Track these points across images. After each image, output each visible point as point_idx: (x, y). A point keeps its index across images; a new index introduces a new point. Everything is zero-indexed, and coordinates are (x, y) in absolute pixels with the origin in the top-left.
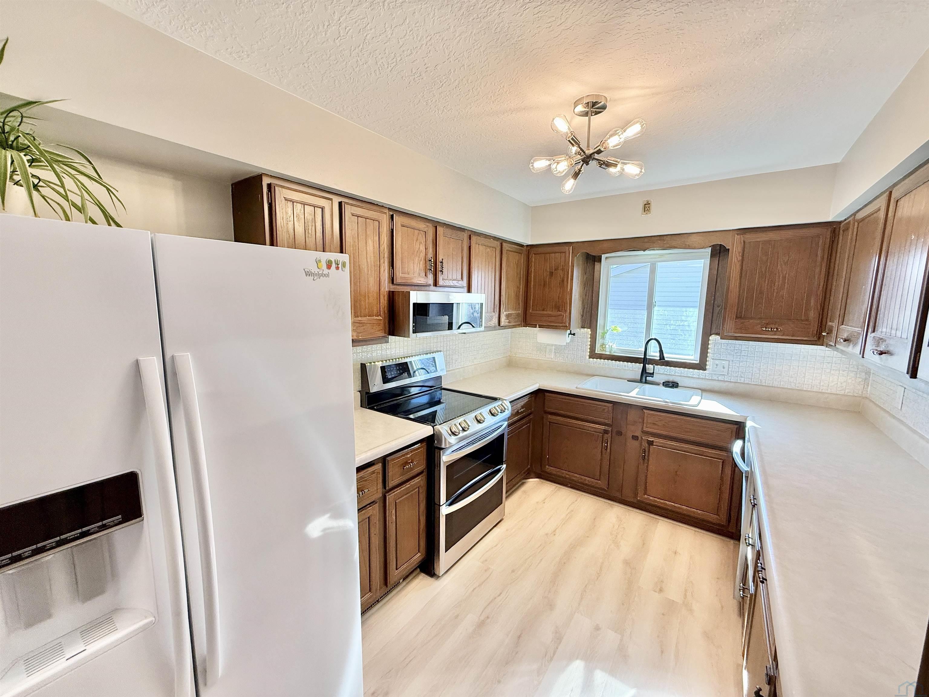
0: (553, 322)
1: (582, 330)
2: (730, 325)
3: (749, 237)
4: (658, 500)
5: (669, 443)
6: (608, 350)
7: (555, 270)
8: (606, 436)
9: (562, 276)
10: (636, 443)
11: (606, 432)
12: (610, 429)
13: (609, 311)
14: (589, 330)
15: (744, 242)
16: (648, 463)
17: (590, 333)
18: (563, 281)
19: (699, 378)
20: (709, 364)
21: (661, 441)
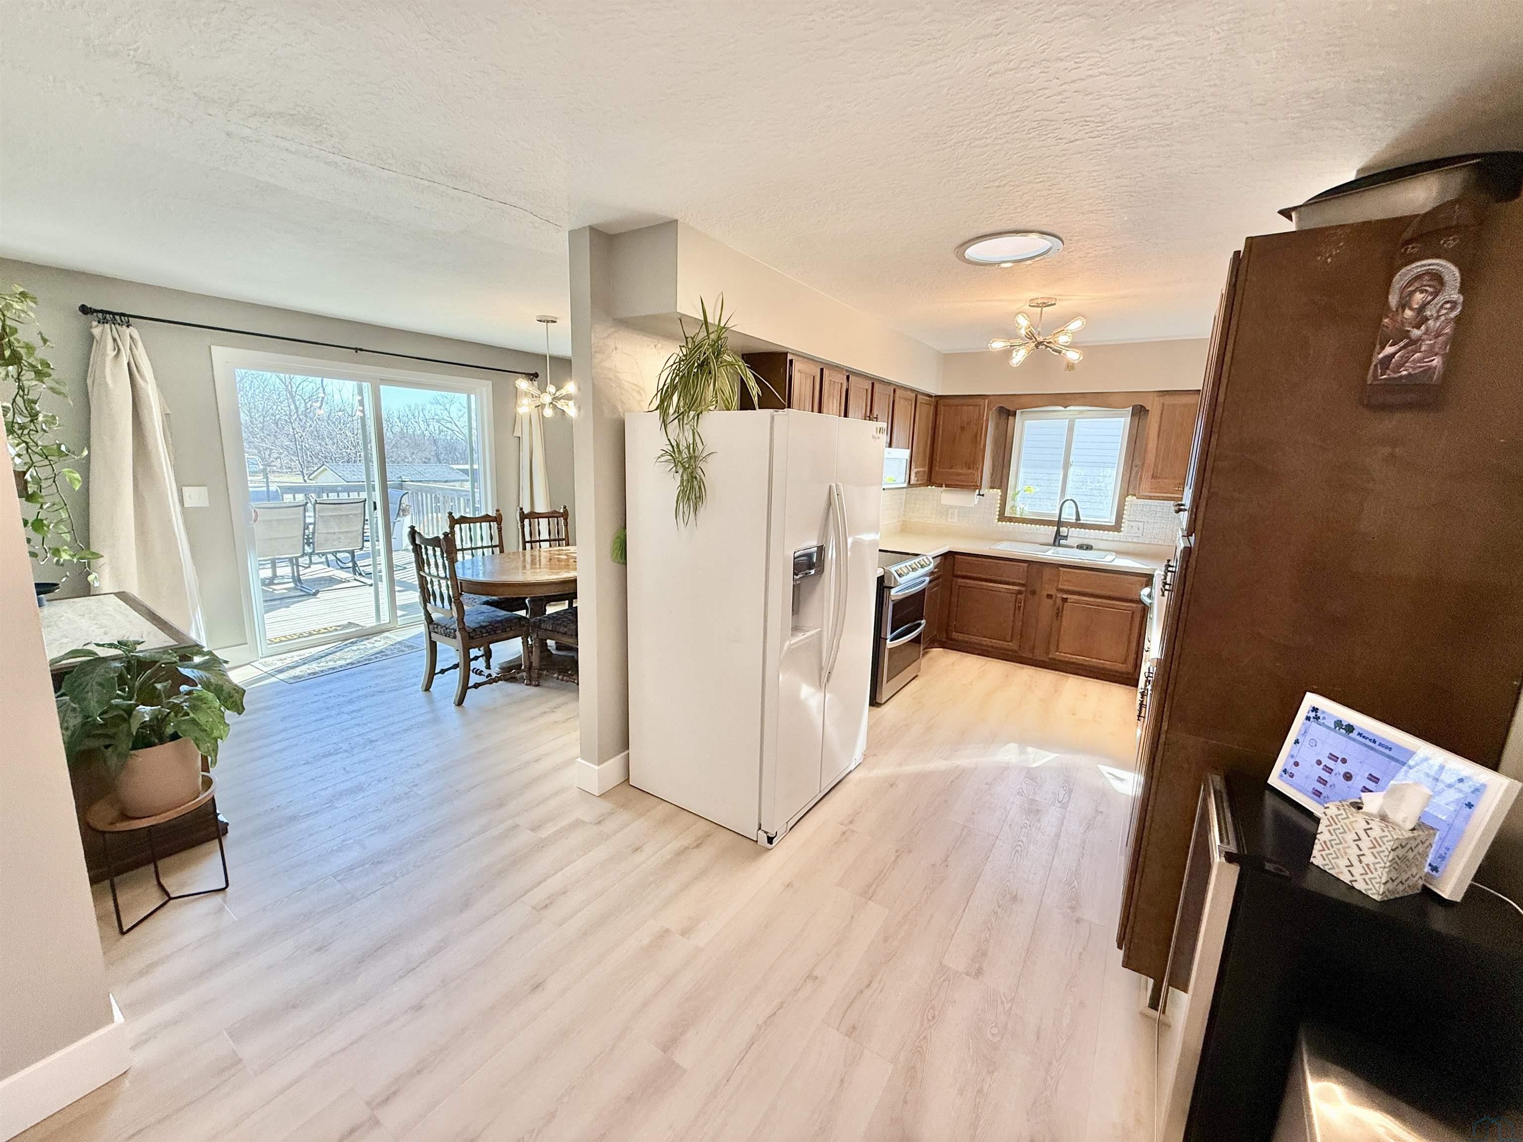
0: (963, 481)
1: (991, 490)
2: (1146, 485)
3: (1169, 400)
4: (1069, 656)
5: (1084, 598)
6: (1019, 513)
7: (968, 424)
8: (1020, 596)
9: (975, 431)
10: (1050, 601)
11: (1020, 592)
12: (1023, 589)
13: (1022, 470)
14: (999, 491)
15: (1163, 405)
16: (1061, 621)
17: (1000, 494)
18: (976, 436)
19: (1113, 541)
20: (1125, 526)
21: (1076, 597)
